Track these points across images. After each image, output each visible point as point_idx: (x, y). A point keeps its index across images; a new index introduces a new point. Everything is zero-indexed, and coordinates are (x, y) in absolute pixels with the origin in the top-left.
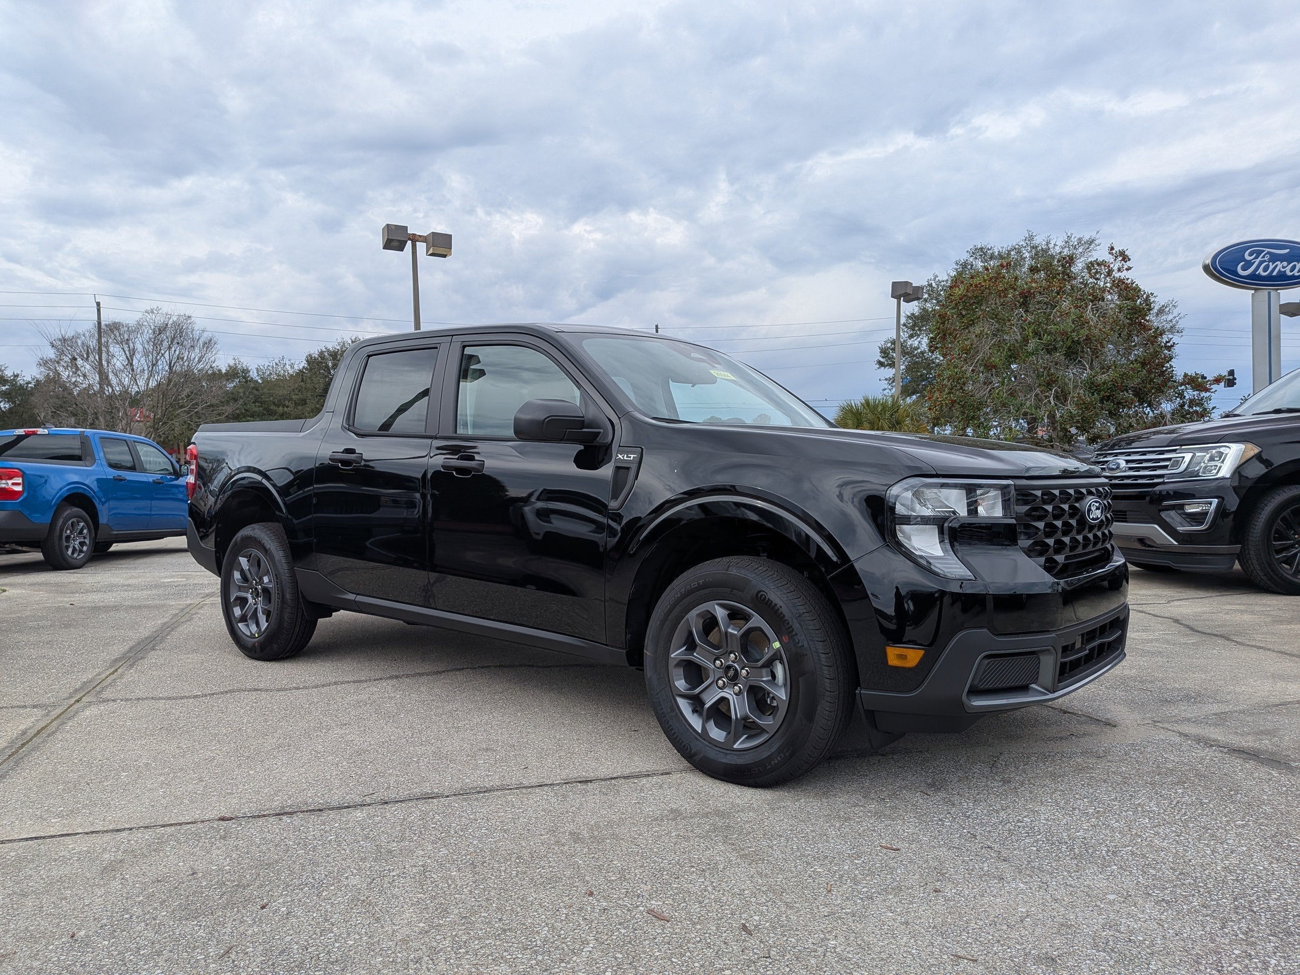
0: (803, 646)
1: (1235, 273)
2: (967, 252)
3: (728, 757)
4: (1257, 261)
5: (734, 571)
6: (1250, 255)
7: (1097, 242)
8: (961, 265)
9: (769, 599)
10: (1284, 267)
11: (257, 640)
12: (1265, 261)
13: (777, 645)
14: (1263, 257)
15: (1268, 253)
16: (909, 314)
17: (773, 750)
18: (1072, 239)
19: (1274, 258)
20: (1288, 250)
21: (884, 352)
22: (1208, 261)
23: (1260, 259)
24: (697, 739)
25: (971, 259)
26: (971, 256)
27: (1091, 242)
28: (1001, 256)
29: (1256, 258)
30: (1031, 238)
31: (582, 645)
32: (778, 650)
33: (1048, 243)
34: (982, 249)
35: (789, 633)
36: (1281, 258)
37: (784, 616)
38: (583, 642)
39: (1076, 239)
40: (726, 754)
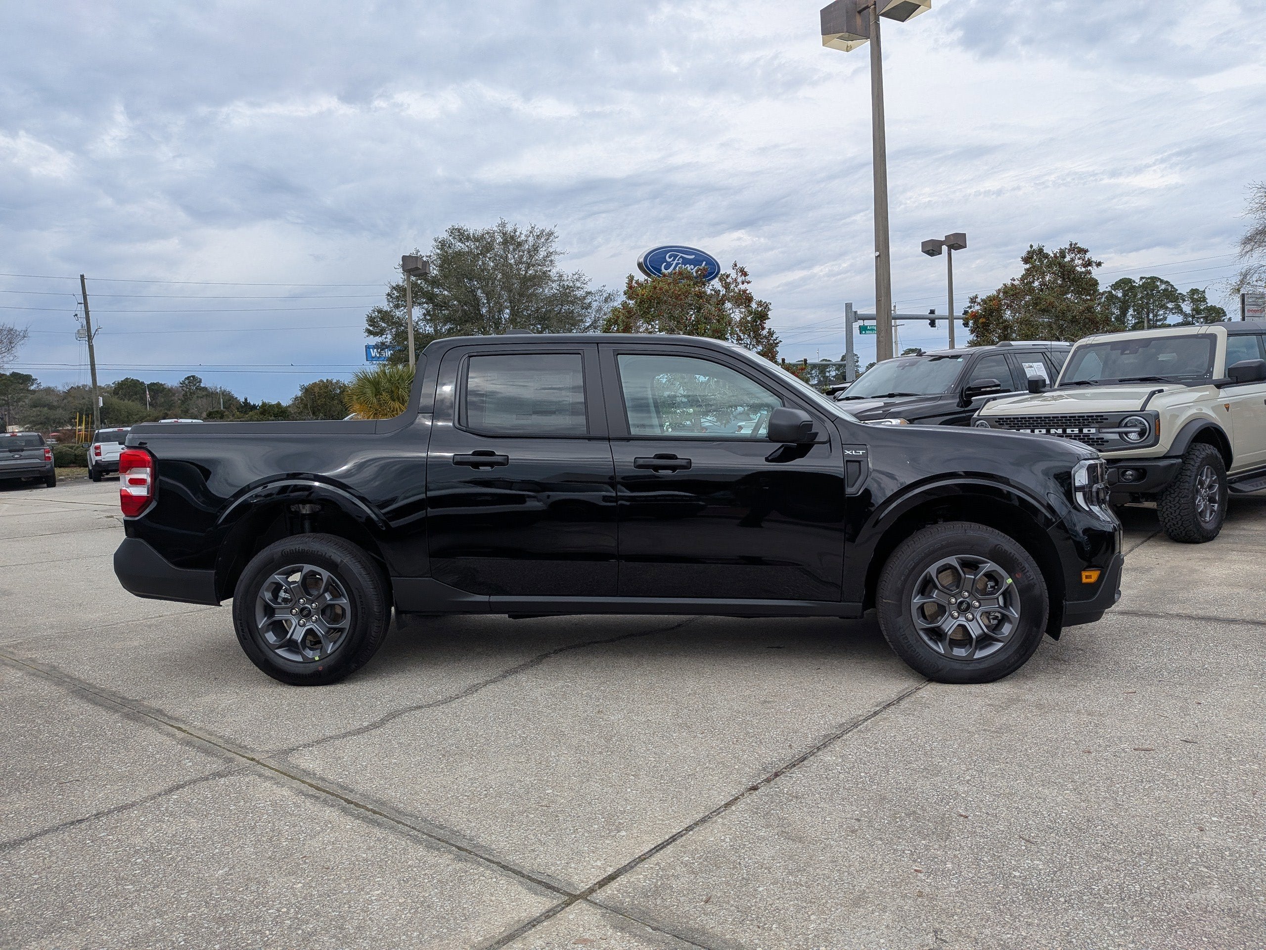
0: (1033, 579)
1: (659, 271)
2: (446, 231)
3: (971, 665)
4: (675, 262)
5: (971, 533)
6: (670, 257)
7: (555, 235)
8: (440, 242)
9: (1005, 550)
10: (692, 270)
11: (317, 664)
12: (679, 263)
13: (1010, 581)
14: (678, 260)
15: (681, 257)
16: (394, 286)
17: (1010, 653)
18: (535, 230)
19: (686, 262)
20: (694, 256)
21: (371, 321)
22: (641, 260)
23: (676, 261)
24: (941, 658)
25: (451, 238)
26: (450, 236)
27: (551, 234)
28: (476, 239)
29: (674, 260)
30: (503, 225)
31: (809, 605)
32: (1011, 584)
33: (515, 231)
34: (459, 230)
35: (1022, 571)
36: (690, 262)
37: (1018, 560)
38: (810, 603)
39: (538, 230)
40: (969, 664)
